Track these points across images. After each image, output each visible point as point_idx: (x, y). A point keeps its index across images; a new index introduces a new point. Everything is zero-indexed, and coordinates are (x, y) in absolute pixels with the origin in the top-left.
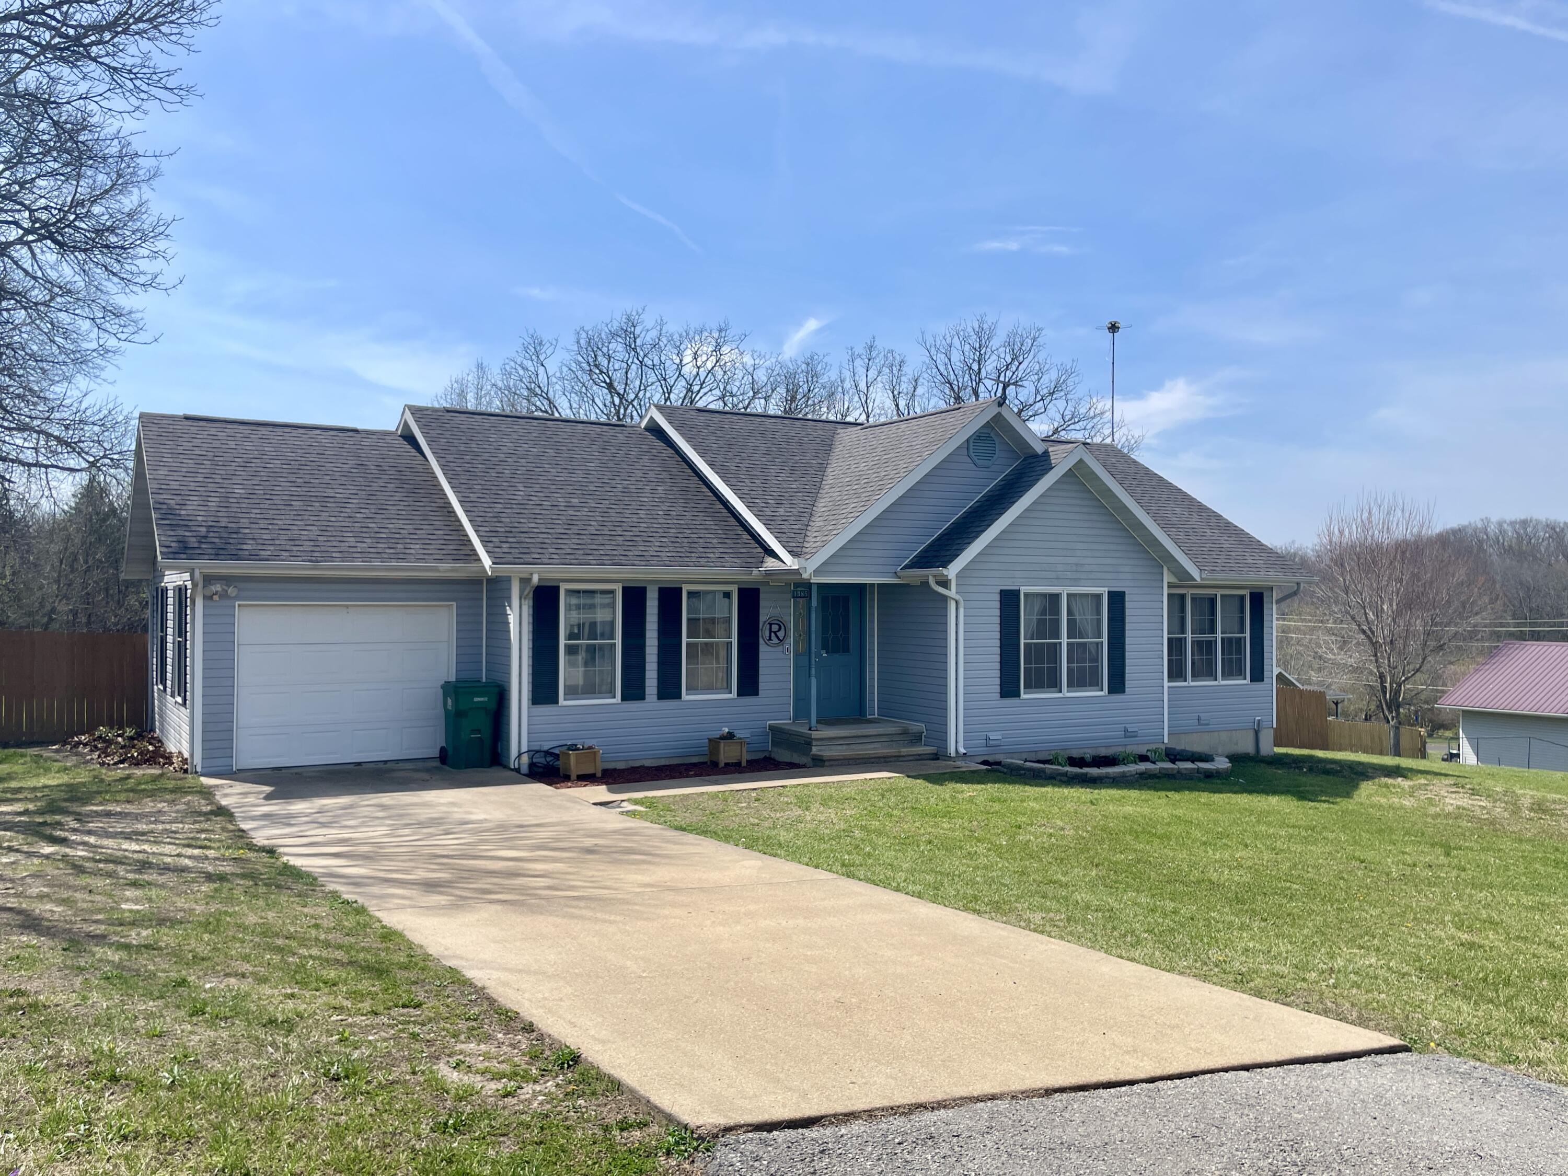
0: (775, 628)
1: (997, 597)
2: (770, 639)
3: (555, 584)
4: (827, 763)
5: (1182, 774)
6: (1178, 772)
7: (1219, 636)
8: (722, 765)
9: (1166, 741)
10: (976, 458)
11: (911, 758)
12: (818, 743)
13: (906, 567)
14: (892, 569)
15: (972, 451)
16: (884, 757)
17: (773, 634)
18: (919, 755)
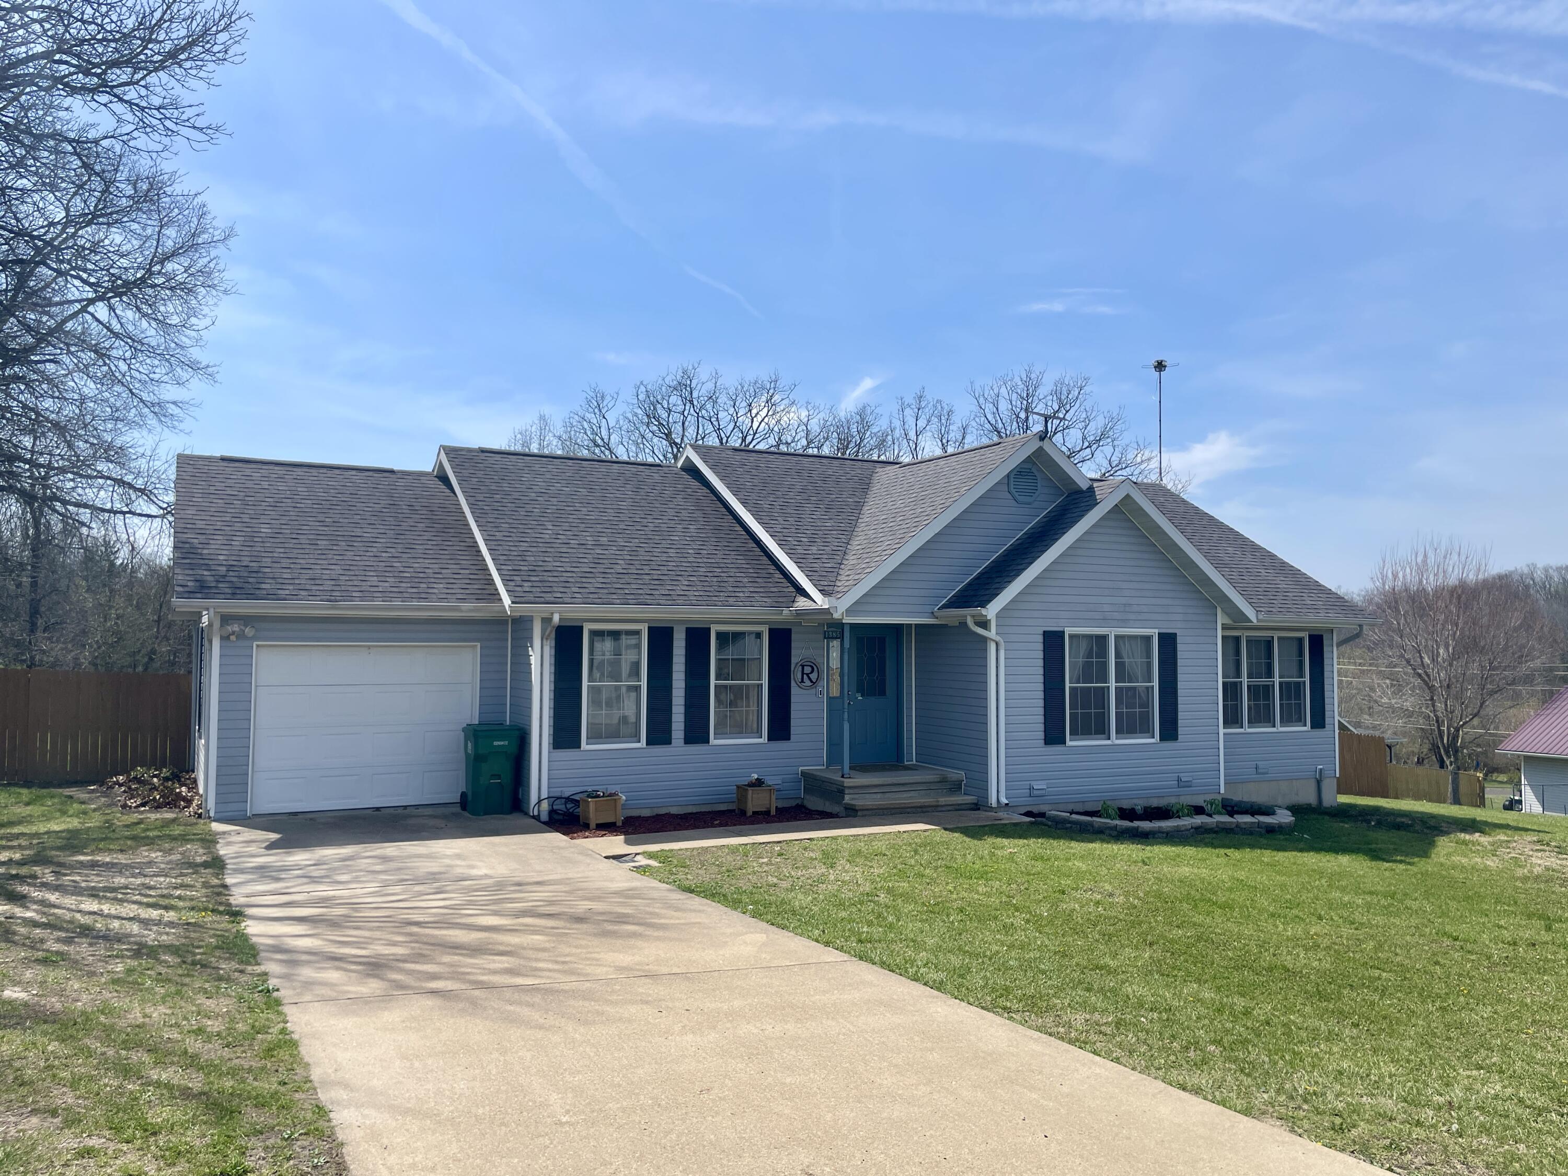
0: (807, 670)
1: (1040, 638)
2: (802, 681)
3: (579, 624)
4: (859, 813)
5: (1241, 829)
6: (1237, 826)
7: (1277, 680)
8: (749, 813)
9: (1222, 791)
10: (1016, 494)
11: (949, 808)
12: (851, 791)
13: (944, 607)
14: (928, 609)
15: (1012, 486)
16: (921, 807)
17: (805, 676)
18: (959, 805)
